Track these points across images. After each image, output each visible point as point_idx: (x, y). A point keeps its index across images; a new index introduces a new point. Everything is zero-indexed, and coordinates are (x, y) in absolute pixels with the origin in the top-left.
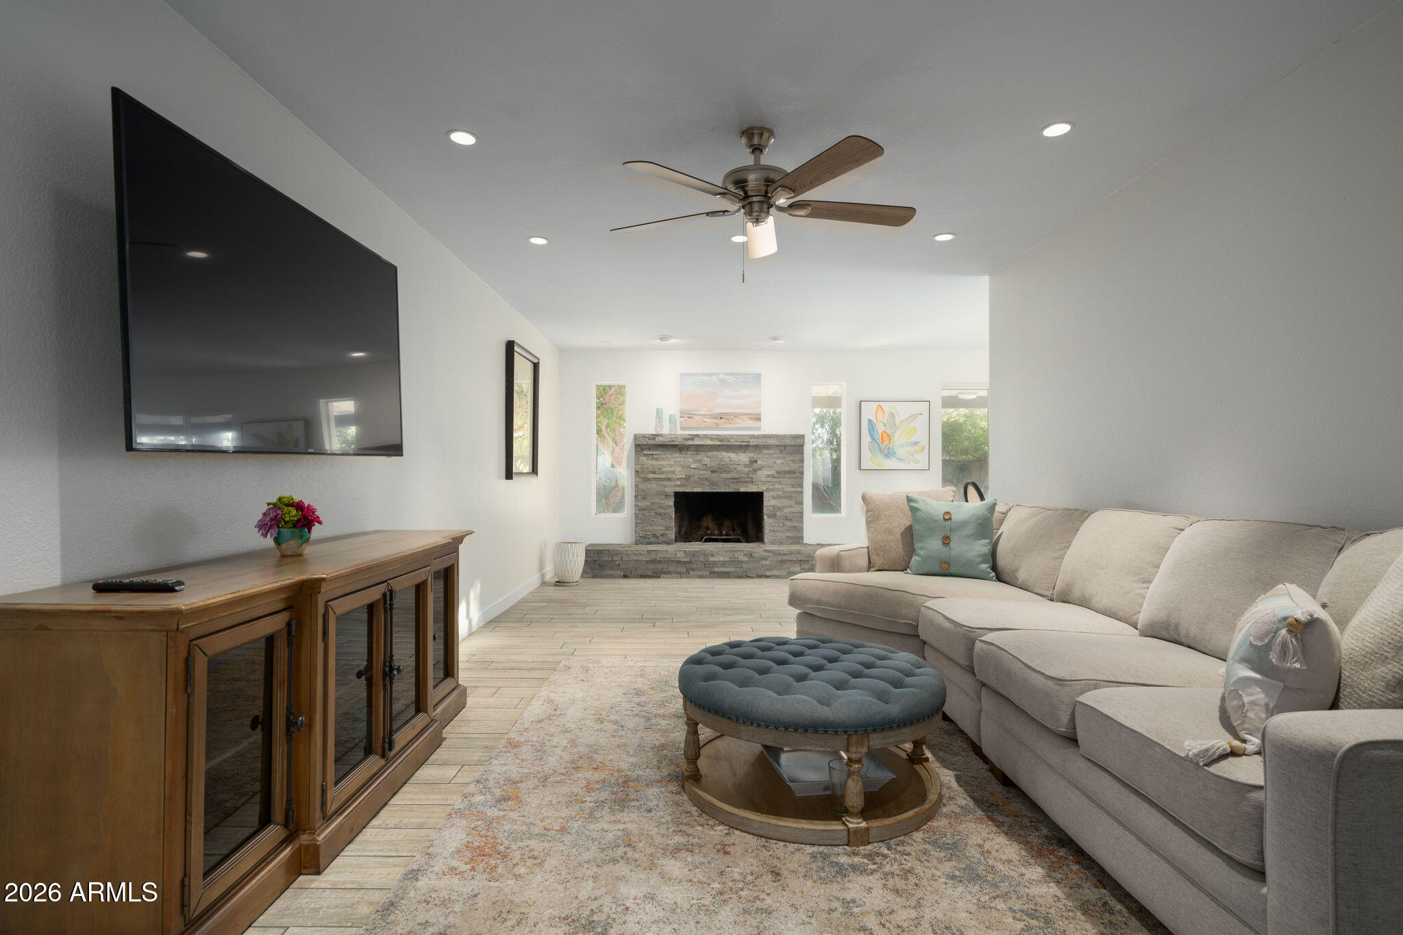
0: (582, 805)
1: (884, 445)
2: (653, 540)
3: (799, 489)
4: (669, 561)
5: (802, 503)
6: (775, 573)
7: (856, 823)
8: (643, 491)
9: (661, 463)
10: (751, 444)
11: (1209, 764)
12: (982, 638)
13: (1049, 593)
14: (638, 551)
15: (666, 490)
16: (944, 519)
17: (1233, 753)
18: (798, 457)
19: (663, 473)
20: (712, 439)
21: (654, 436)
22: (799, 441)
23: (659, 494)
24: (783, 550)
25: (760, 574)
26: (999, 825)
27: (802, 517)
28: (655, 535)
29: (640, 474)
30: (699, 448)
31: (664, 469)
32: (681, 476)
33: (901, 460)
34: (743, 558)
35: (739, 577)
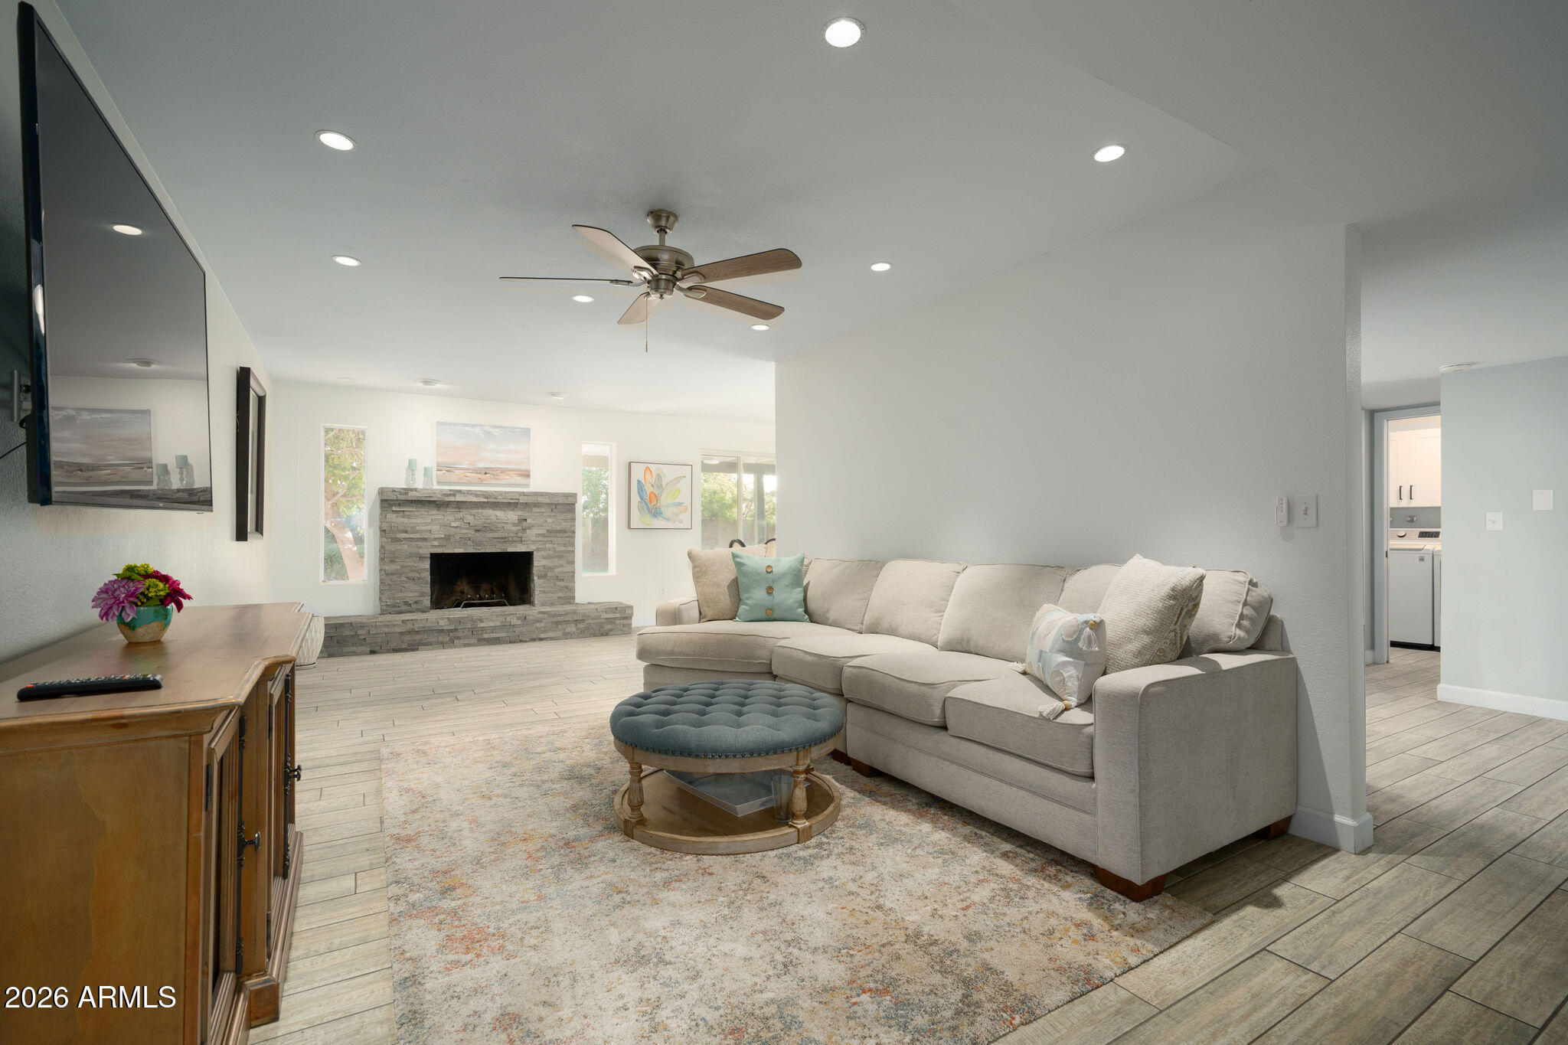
0: (541, 873)
1: (652, 505)
2: (404, 608)
3: (570, 549)
4: (429, 631)
5: (573, 563)
6: (551, 635)
7: (802, 824)
8: (391, 552)
9: (414, 521)
10: (521, 501)
11: (1055, 718)
12: (848, 664)
13: (858, 628)
14: (390, 622)
15: (421, 551)
16: (767, 572)
17: (1066, 709)
18: (569, 516)
19: (417, 532)
20: (477, 496)
21: (406, 491)
22: (570, 500)
23: (411, 556)
24: (558, 611)
25: (534, 637)
26: (885, 804)
27: (574, 576)
28: (406, 603)
29: (386, 533)
30: (460, 505)
31: (418, 528)
32: (439, 536)
33: (667, 520)
34: (515, 621)
35: (511, 642)
